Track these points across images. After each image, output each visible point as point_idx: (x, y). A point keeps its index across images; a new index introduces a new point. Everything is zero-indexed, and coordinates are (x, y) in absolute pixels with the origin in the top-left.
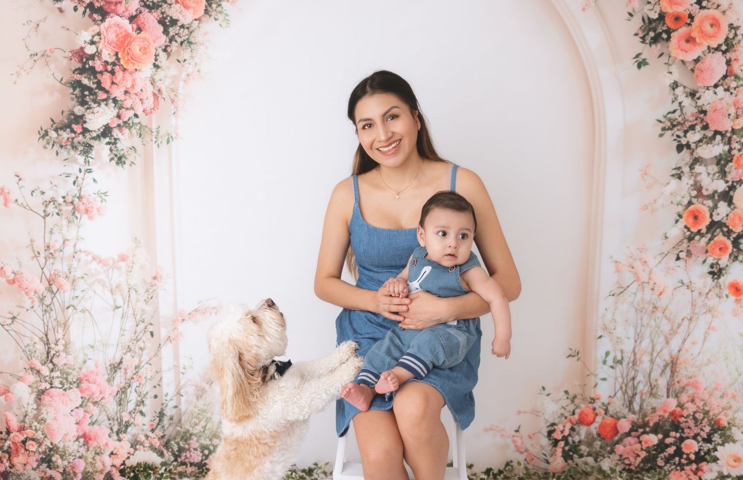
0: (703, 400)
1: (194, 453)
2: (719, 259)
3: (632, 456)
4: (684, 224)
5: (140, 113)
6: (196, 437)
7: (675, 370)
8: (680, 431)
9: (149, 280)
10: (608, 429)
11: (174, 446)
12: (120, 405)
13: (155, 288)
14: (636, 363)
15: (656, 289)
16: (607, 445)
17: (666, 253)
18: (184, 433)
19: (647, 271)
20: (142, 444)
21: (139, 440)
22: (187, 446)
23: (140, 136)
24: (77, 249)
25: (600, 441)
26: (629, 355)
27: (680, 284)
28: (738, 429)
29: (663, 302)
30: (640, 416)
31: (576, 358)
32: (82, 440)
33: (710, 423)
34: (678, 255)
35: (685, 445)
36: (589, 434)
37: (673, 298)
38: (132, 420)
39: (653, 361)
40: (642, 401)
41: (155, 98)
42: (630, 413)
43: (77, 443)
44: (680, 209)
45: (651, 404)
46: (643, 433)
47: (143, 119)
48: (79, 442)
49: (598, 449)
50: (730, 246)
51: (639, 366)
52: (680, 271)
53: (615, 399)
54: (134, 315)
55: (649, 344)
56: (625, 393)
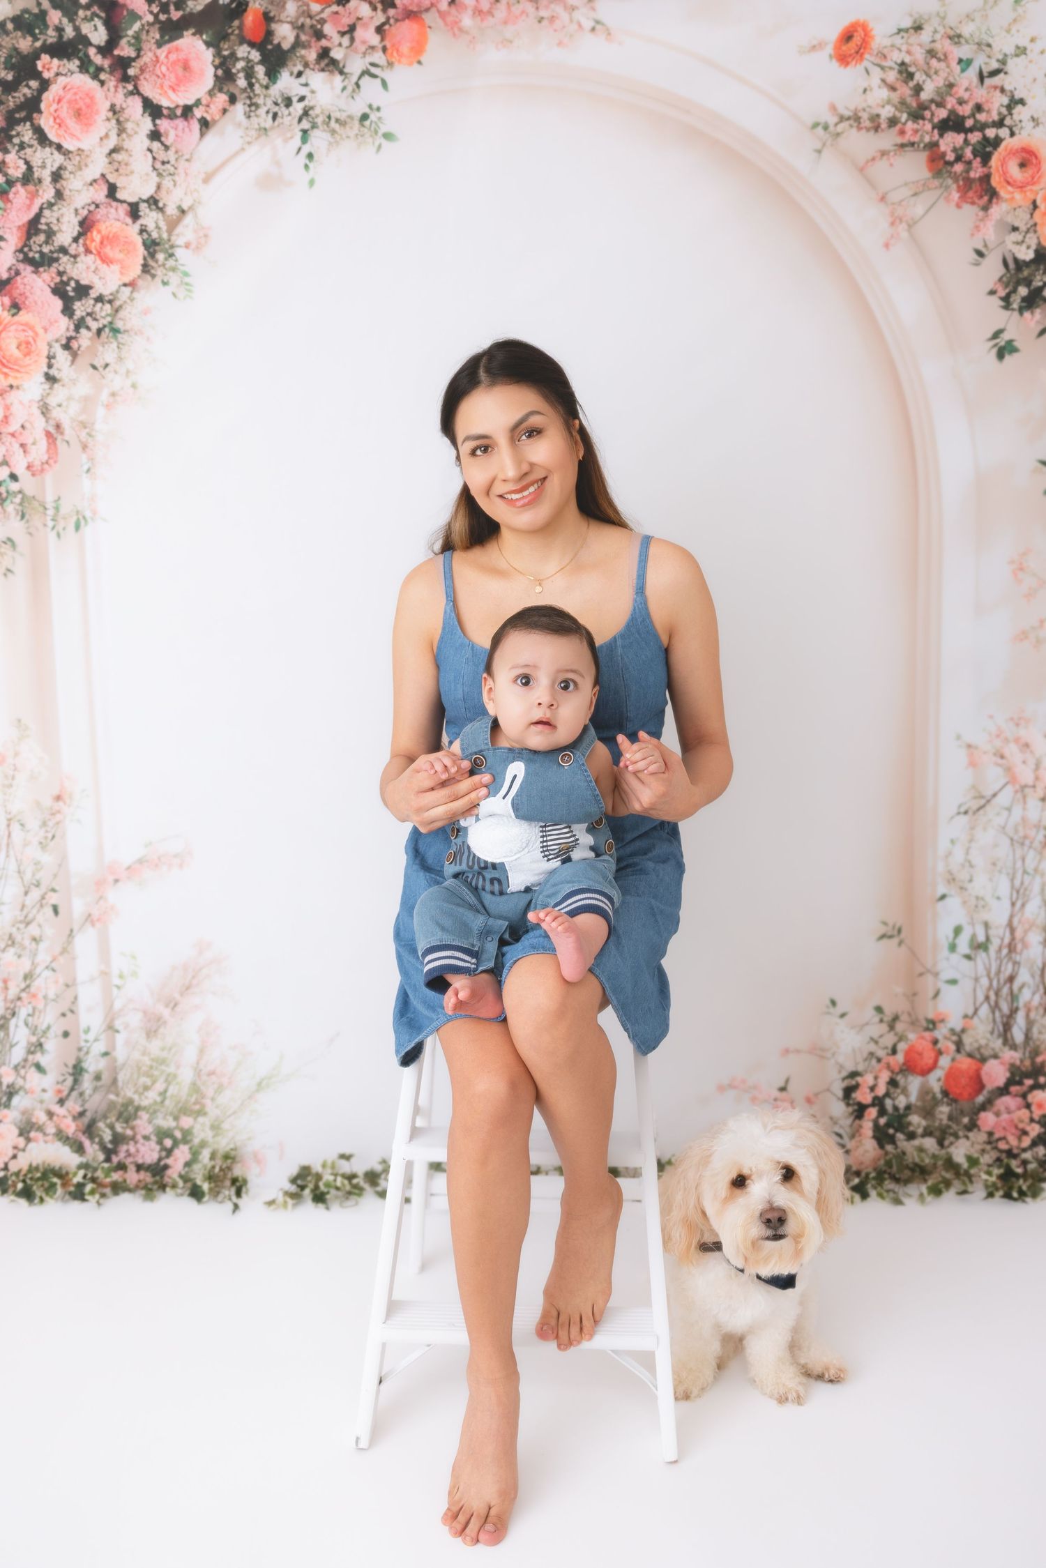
1: (143, 1145)
3: (1013, 1134)
5: (20, 470)
6: (147, 1113)
9: (48, 802)
10: (964, 1081)
11: (104, 1132)
13: (58, 817)
14: (1015, 947)
16: (962, 1113)
18: (123, 1105)
19: (1032, 763)
20: (40, 1129)
21: (34, 1120)
22: (129, 1132)
23: (23, 517)
25: (948, 1104)
26: (1001, 932)
30: (1027, 1054)
31: (896, 941)
36: (925, 1092)
38: (20, 1082)
40: (1030, 1023)
41: (50, 441)
42: (1006, 1049)
46: (1033, 1088)
47: (27, 483)
49: (945, 1121)
51: (1021, 954)
53: (976, 1020)
54: (19, 872)
55: (1040, 907)
56: (995, 1007)
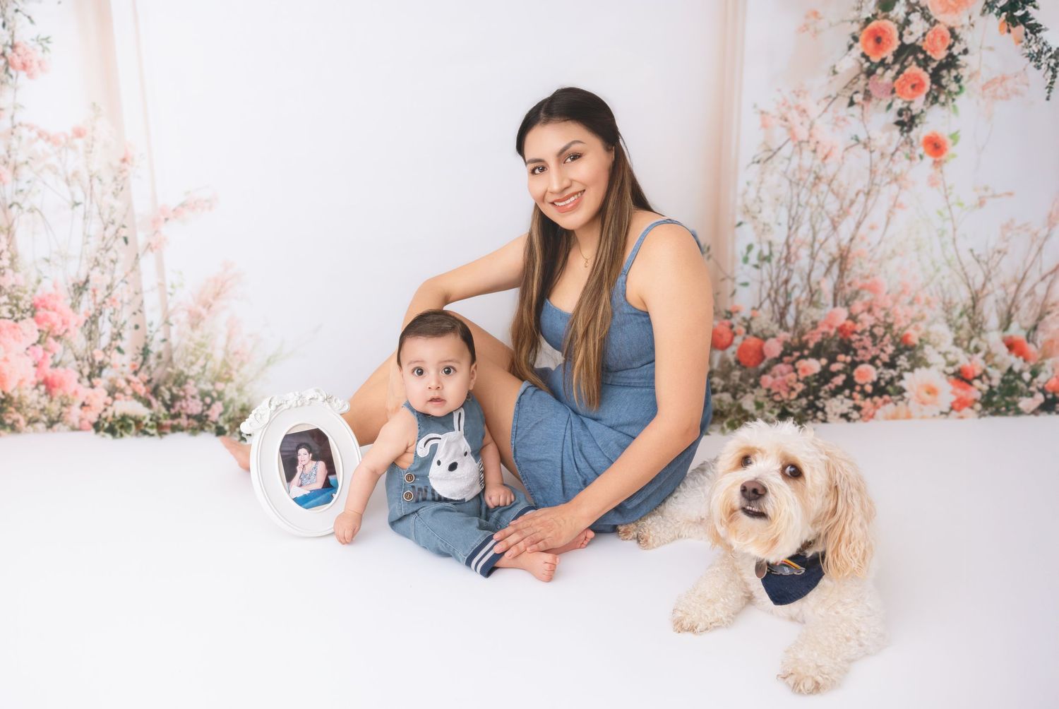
0: (884, 309)
1: (191, 402)
2: (911, 102)
3: (785, 390)
4: (861, 50)
6: (194, 380)
7: (845, 268)
8: (852, 353)
9: (117, 163)
10: (751, 353)
11: (165, 393)
12: (90, 339)
13: (125, 174)
14: (790, 259)
15: (819, 150)
16: (750, 376)
17: (834, 95)
18: (177, 375)
19: (807, 124)
20: (122, 391)
21: (118, 385)
22: (182, 393)
24: (17, 121)
25: (740, 370)
26: (780, 248)
27: (854, 142)
28: (934, 347)
29: (829, 171)
30: (796, 334)
32: (43, 388)
33: (894, 341)
34: (851, 98)
35: (859, 372)
36: (724, 361)
37: (843, 163)
38: (107, 360)
39: (814, 255)
40: (799, 313)
42: (781, 331)
43: (36, 391)
44: (856, 28)
45: (811, 317)
46: (799, 357)
48: (39, 390)
49: (737, 381)
50: (928, 82)
51: (794, 263)
52: (854, 123)
53: (760, 312)
54: (100, 214)
55: (809, 230)
56: (775, 302)
